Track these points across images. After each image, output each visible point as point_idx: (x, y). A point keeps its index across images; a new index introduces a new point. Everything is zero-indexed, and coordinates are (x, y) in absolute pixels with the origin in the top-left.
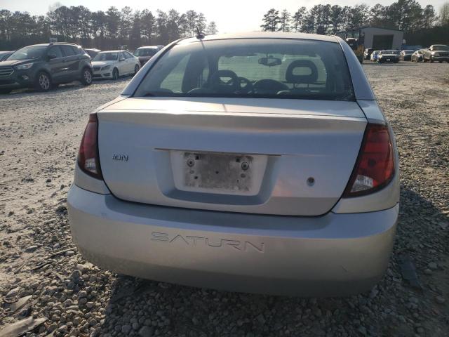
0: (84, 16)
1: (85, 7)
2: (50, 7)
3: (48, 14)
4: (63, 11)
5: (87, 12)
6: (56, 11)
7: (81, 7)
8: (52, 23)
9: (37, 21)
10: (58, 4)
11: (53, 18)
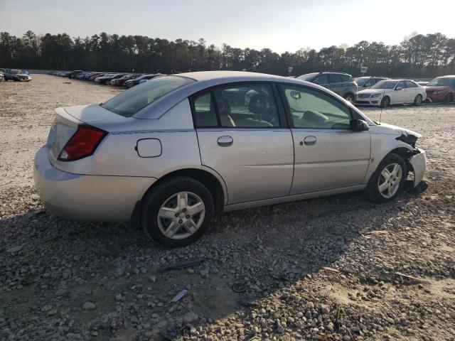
0: (439, 43)
1: (442, 34)
2: (406, 37)
3: (401, 43)
4: (418, 39)
5: (444, 38)
6: (411, 40)
7: (439, 34)
8: (403, 52)
9: (389, 49)
10: (415, 33)
11: (405, 47)
